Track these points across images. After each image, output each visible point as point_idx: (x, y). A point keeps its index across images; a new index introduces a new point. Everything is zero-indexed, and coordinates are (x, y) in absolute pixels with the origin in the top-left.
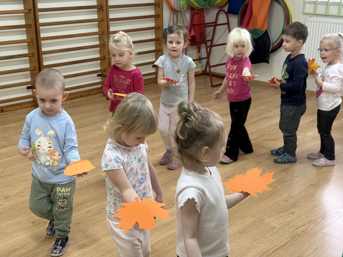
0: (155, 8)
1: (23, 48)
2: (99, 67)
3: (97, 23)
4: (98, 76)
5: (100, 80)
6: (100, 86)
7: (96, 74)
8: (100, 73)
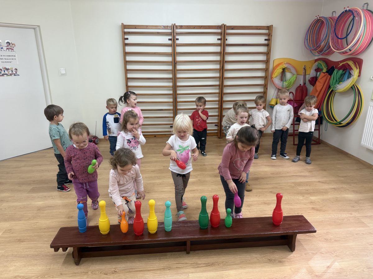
0: (264, 87)
1: (170, 106)
2: (216, 120)
3: (218, 95)
4: (216, 125)
5: (217, 128)
6: (216, 131)
7: (214, 125)
8: (217, 124)
